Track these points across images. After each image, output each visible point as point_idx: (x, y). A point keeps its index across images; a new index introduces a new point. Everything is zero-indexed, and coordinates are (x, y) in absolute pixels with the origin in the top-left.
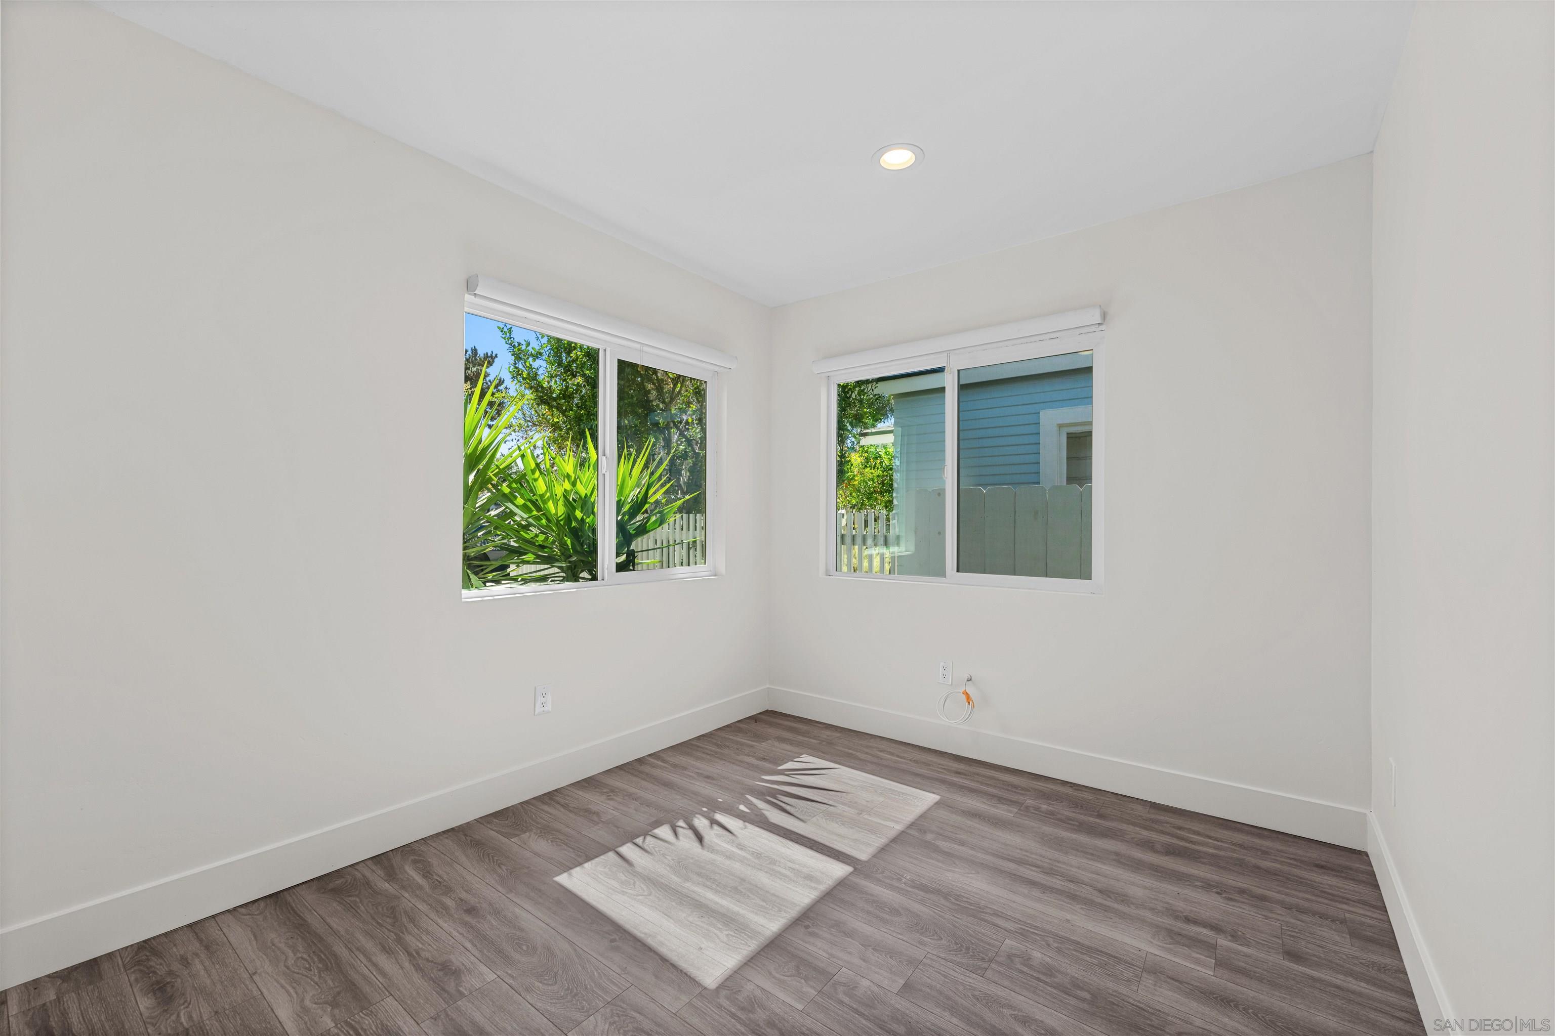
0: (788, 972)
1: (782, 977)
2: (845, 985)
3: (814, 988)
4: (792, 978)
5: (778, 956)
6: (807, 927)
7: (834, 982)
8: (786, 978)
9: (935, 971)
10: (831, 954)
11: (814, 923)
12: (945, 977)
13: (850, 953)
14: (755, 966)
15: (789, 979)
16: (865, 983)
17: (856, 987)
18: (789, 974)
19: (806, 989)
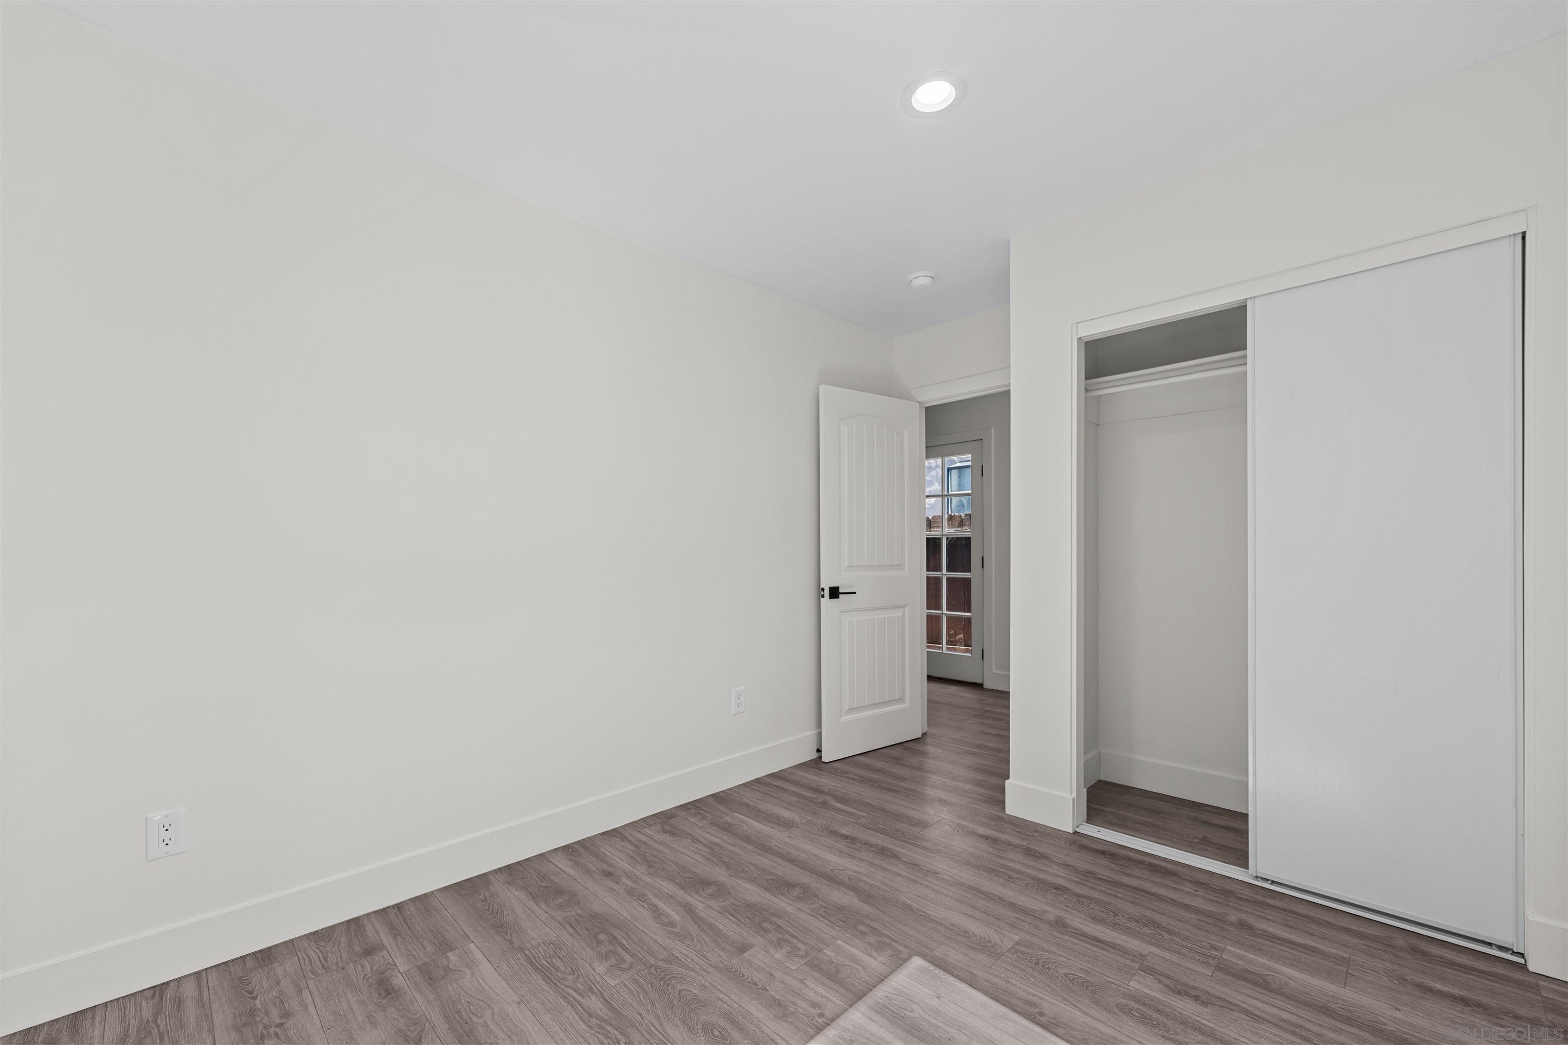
0: (847, 969)
1: (853, 965)
2: (797, 956)
3: (826, 955)
4: (843, 964)
5: (857, 984)
6: (821, 1015)
7: (807, 958)
8: (850, 964)
9: (710, 961)
10: (802, 982)
11: (813, 1019)
12: (705, 957)
13: (783, 982)
14: (879, 975)
15: (846, 963)
16: (778, 956)
17: (788, 953)
18: (846, 967)
19: (832, 954)
